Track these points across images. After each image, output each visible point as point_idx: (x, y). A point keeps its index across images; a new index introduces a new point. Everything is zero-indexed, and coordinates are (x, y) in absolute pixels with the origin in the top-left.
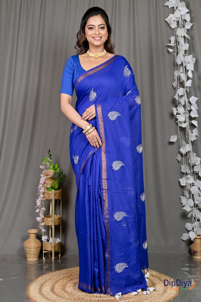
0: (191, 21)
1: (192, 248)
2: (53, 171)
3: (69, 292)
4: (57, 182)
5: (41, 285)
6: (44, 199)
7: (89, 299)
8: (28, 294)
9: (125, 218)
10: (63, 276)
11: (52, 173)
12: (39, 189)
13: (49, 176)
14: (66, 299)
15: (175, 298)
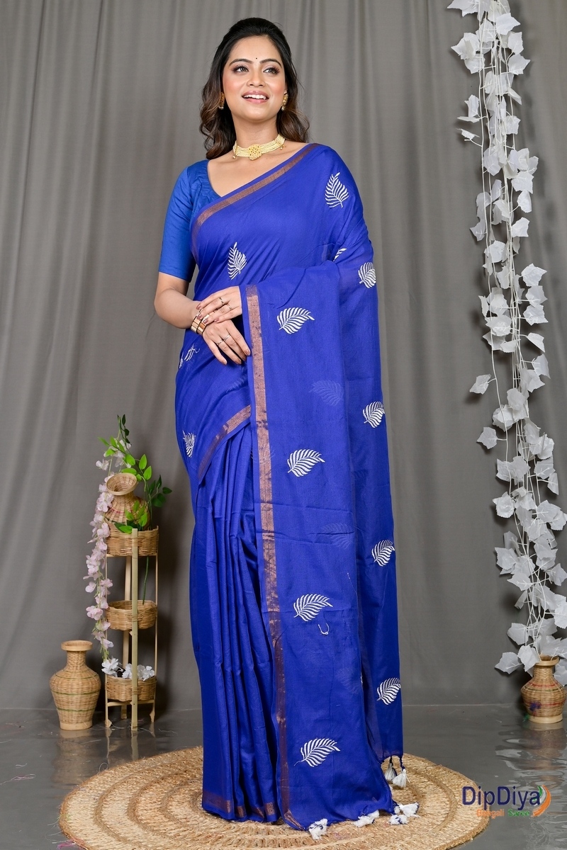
0: (525, 54)
1: (528, 695)
2: (134, 477)
3: (179, 817)
4: (144, 507)
5: (100, 799)
6: (108, 555)
7: (236, 837)
8: (62, 823)
9: (325, 612)
10: (163, 772)
11: (131, 482)
12: (93, 527)
13: (121, 490)
14: (170, 837)
15: (478, 834)
